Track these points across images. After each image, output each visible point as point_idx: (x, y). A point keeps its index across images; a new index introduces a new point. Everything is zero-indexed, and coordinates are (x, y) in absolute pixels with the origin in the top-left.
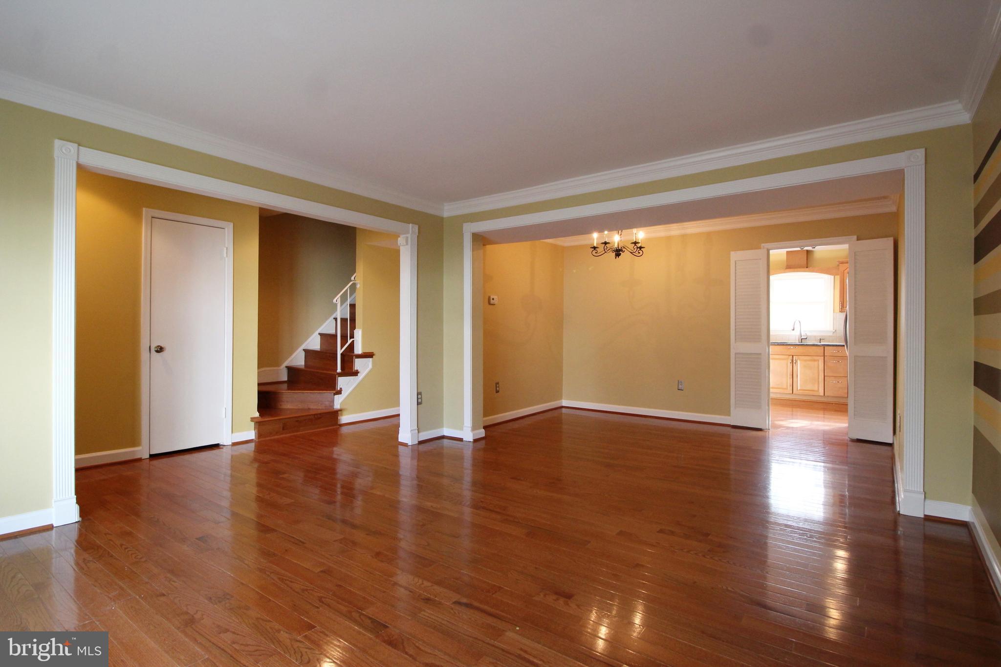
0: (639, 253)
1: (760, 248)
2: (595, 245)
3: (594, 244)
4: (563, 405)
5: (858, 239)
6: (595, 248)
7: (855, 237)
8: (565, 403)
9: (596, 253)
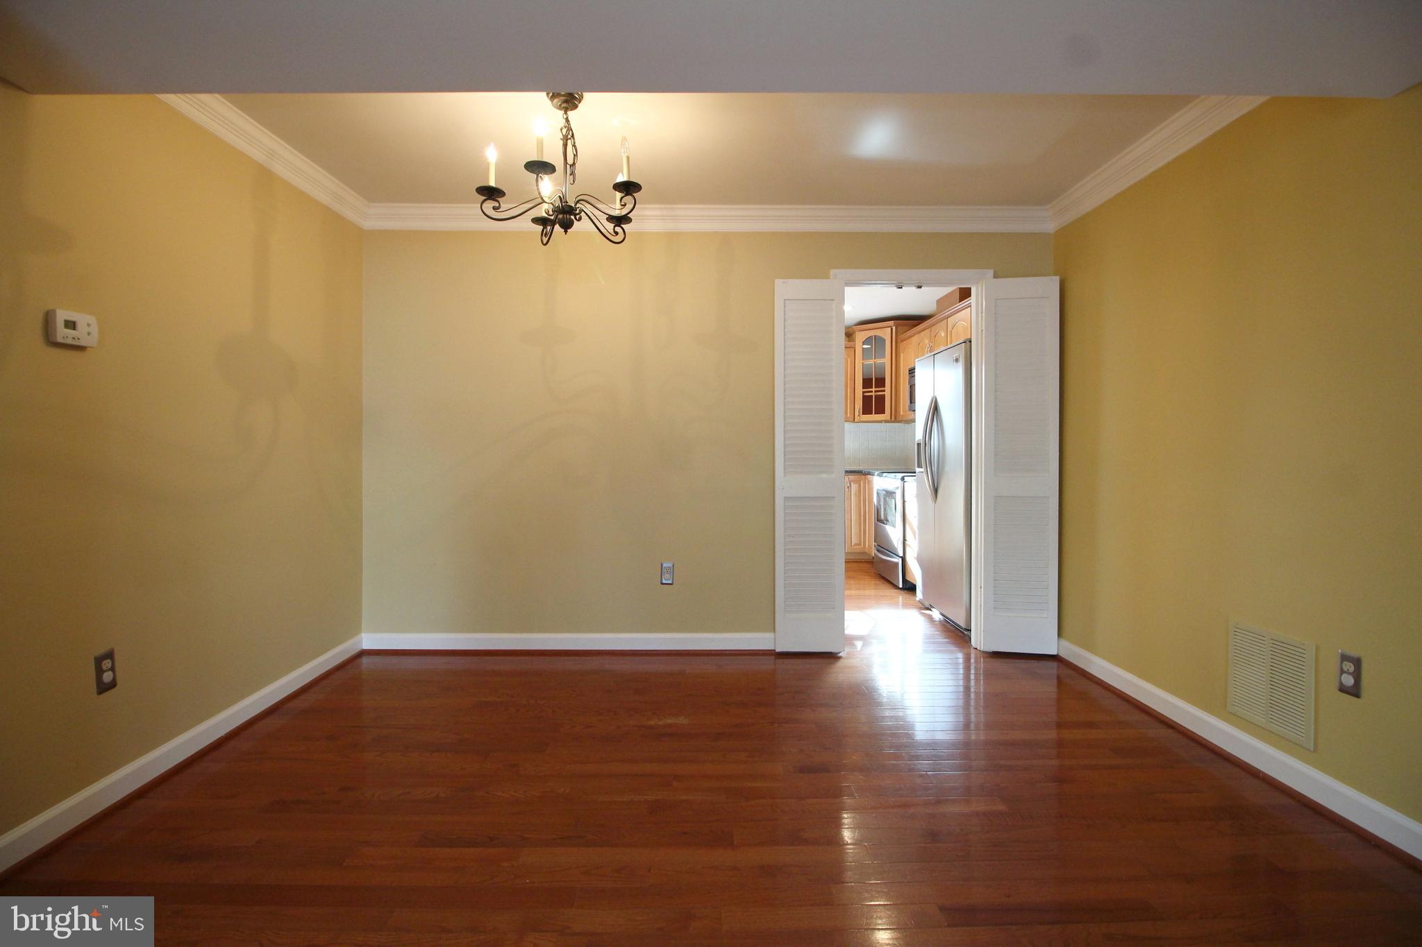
0: (617, 233)
1: (827, 277)
2: (492, 183)
3: (487, 179)
4: (365, 648)
5: (996, 276)
6: (491, 193)
7: (991, 272)
8: (368, 641)
9: (494, 208)
